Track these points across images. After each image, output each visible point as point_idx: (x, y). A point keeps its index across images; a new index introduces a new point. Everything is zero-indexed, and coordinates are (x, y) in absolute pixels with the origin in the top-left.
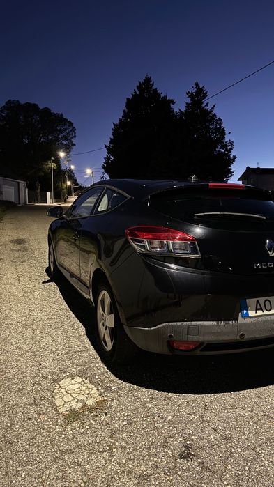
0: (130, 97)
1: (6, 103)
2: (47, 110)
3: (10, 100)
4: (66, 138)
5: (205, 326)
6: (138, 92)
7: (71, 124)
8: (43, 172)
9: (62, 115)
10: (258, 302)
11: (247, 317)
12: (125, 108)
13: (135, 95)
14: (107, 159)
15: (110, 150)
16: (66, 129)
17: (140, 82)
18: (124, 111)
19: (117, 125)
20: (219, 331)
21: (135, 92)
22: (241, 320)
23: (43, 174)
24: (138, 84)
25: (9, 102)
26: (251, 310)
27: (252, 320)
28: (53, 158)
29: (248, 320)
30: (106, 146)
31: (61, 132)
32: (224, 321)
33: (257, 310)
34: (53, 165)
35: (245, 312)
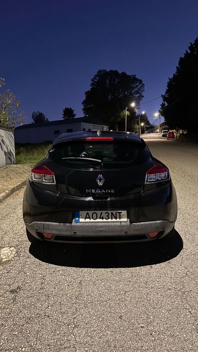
0: (183, 56)
1: (98, 72)
2: (124, 74)
3: (100, 70)
4: (137, 92)
5: (52, 225)
6: (189, 51)
7: (141, 81)
8: (121, 118)
9: (135, 75)
10: (88, 213)
11: (78, 222)
12: (178, 65)
13: (187, 54)
14: (163, 105)
15: (165, 99)
16: (137, 86)
17: (191, 43)
18: (177, 68)
19: (171, 79)
20: (60, 228)
21: (187, 52)
22: (74, 223)
23: (120, 120)
24: (190, 45)
25: (100, 71)
26: (82, 218)
27: (81, 224)
28: (127, 108)
29: (78, 224)
30: (162, 96)
31: (133, 88)
32: (63, 223)
33: (86, 218)
34: (127, 113)
35: (77, 219)
